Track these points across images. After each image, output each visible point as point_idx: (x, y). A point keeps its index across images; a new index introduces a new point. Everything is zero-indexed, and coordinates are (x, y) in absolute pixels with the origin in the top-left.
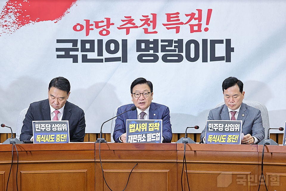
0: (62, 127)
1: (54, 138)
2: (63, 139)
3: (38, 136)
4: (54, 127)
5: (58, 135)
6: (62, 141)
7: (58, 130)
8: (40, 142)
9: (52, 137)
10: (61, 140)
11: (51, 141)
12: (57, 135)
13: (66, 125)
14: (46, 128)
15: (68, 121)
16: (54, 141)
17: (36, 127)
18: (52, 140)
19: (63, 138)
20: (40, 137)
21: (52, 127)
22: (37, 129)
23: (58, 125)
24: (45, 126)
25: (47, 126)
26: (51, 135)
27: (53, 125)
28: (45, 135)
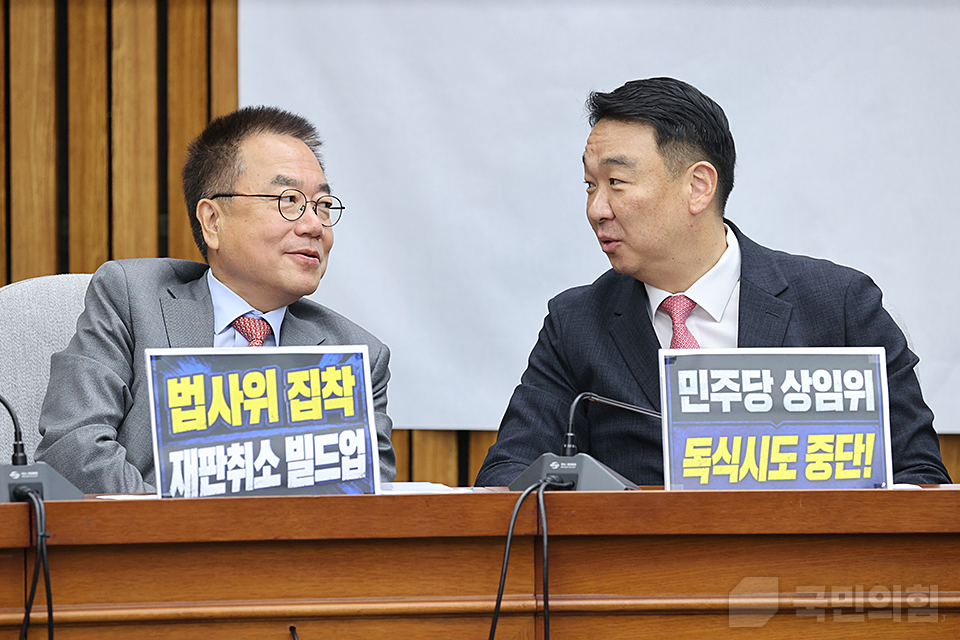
0: (845, 388)
1: (792, 457)
2: (848, 465)
3: (691, 442)
4: (792, 390)
5: (819, 441)
6: (841, 474)
7: (821, 407)
8: (704, 480)
9: (784, 449)
10: (840, 466)
11: (774, 475)
12: (811, 439)
13: (868, 373)
14: (744, 395)
15: (881, 351)
16: (792, 474)
17: (683, 390)
18: (783, 467)
19: (848, 456)
20: (708, 452)
21: (785, 388)
22: (685, 401)
23: (819, 373)
24: (739, 381)
25: (753, 381)
26: (779, 440)
27: (790, 374)
28: (737, 441)
